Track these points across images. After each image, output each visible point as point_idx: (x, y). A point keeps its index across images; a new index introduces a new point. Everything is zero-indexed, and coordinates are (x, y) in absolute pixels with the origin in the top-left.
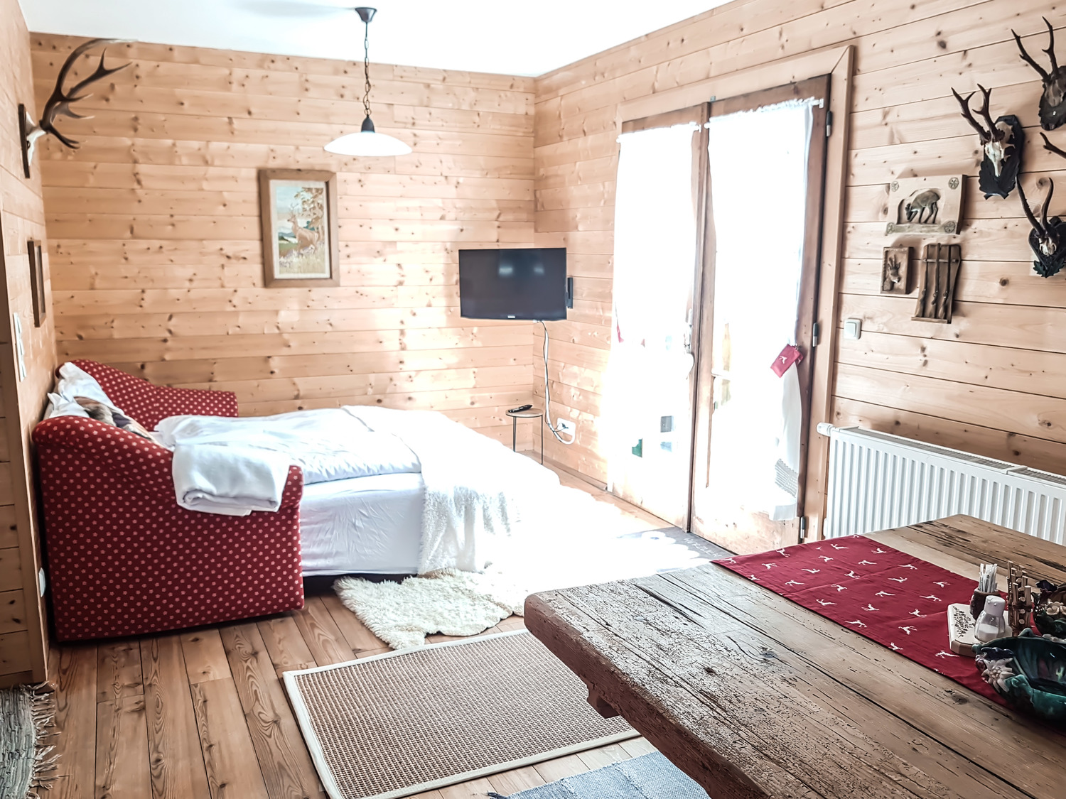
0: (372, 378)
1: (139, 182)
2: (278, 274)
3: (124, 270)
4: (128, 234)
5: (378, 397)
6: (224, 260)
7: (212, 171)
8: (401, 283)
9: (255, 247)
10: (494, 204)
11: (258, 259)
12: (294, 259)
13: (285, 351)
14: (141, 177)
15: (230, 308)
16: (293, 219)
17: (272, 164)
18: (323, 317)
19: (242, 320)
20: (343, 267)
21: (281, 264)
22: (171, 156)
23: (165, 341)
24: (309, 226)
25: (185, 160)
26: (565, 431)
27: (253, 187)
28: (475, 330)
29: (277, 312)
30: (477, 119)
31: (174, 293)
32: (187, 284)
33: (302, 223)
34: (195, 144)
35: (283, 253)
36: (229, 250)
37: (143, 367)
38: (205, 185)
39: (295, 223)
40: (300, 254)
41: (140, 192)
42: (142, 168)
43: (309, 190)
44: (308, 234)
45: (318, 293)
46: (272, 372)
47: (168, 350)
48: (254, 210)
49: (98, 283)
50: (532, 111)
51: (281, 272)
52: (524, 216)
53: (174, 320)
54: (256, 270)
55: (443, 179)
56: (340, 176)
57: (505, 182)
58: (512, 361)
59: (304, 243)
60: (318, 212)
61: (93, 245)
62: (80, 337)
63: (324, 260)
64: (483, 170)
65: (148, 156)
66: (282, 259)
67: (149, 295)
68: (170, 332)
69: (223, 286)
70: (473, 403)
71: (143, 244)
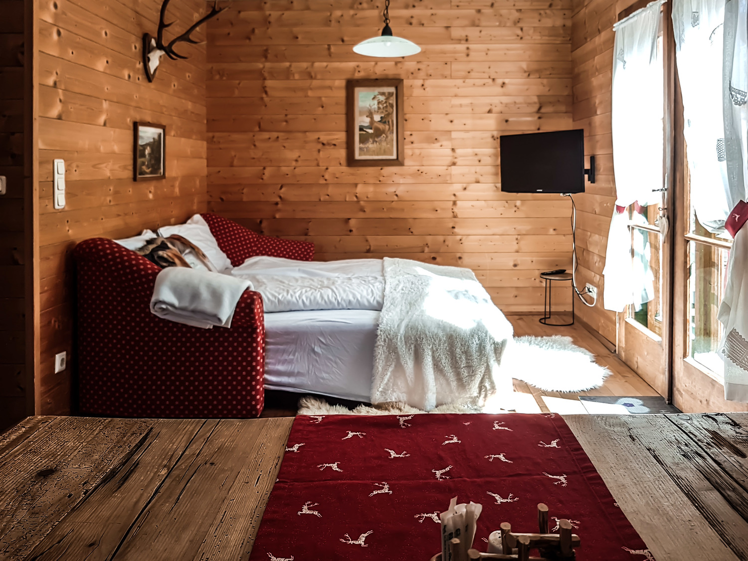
0: (429, 239)
1: (266, 93)
2: (357, 157)
3: (253, 153)
4: (257, 129)
5: (433, 255)
6: (320, 146)
7: (315, 83)
8: (454, 164)
9: (341, 136)
10: (535, 99)
11: (344, 146)
12: (370, 145)
13: (361, 215)
14: (267, 89)
15: (322, 181)
16: (370, 115)
17: (358, 76)
18: (391, 189)
19: (331, 190)
20: (408, 150)
21: (361, 149)
22: (287, 74)
23: (277, 204)
24: (383, 120)
25: (297, 76)
26: (590, 294)
27: (342, 94)
28: (518, 203)
29: (356, 185)
30: (519, 32)
31: (284, 169)
32: (294, 163)
33: (377, 118)
34: (304, 65)
35: (363, 140)
36: (324, 138)
37: (261, 222)
38: (310, 93)
39: (372, 118)
40: (374, 141)
41: (266, 99)
42: (269, 83)
43: (383, 94)
44: (381, 126)
45: (388, 170)
46: (351, 231)
47: (278, 211)
48: (342, 109)
49: (236, 162)
50: (569, 23)
51: (360, 155)
52: (563, 108)
53: (283, 189)
54: (342, 153)
55: (490, 81)
56: (406, 82)
57: (545, 81)
58: (551, 231)
59: (378, 133)
60: (389, 109)
61: (235, 136)
62: (222, 199)
63: (392, 146)
64: (525, 72)
65: (273, 75)
66: (362, 145)
67: (268, 172)
68: (280, 197)
69: (318, 165)
70: (515, 265)
71: (266, 135)
